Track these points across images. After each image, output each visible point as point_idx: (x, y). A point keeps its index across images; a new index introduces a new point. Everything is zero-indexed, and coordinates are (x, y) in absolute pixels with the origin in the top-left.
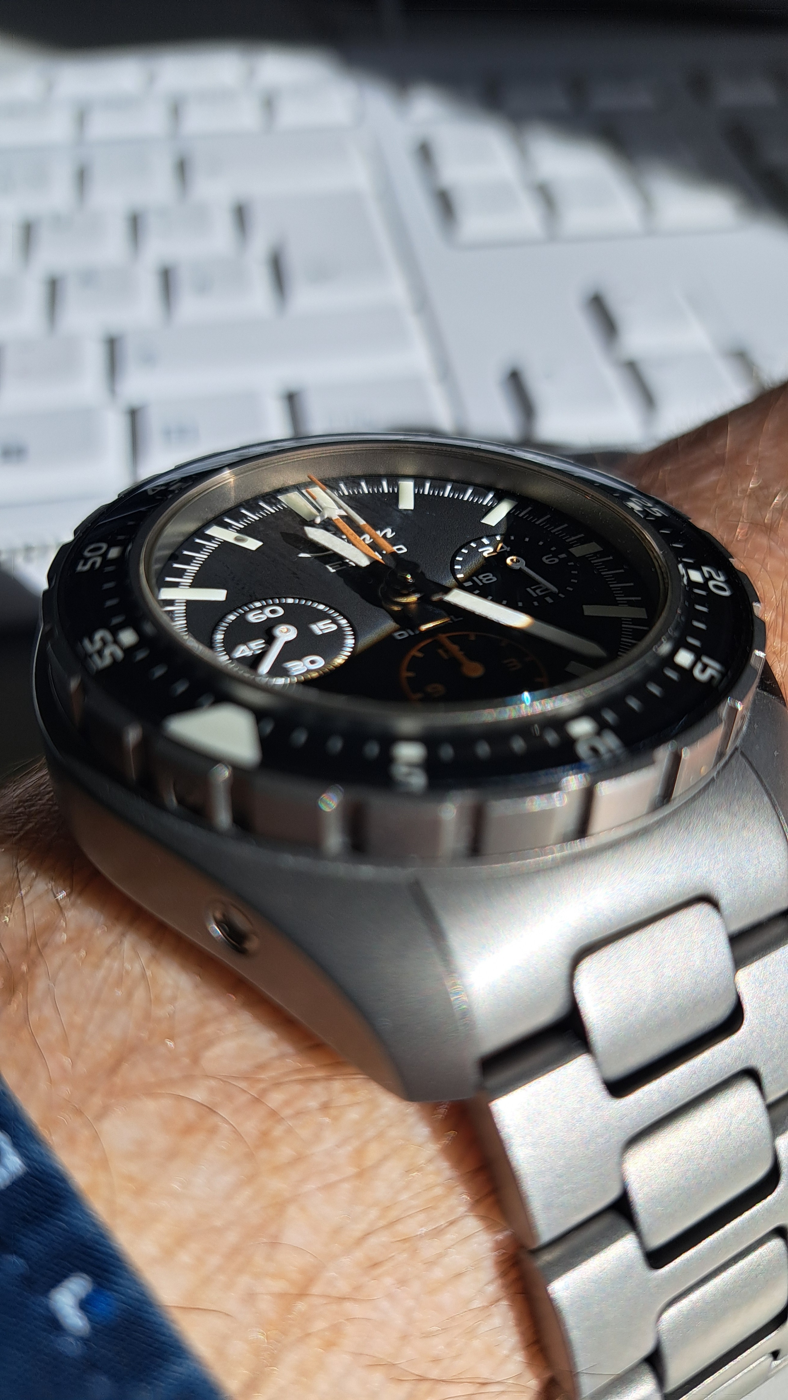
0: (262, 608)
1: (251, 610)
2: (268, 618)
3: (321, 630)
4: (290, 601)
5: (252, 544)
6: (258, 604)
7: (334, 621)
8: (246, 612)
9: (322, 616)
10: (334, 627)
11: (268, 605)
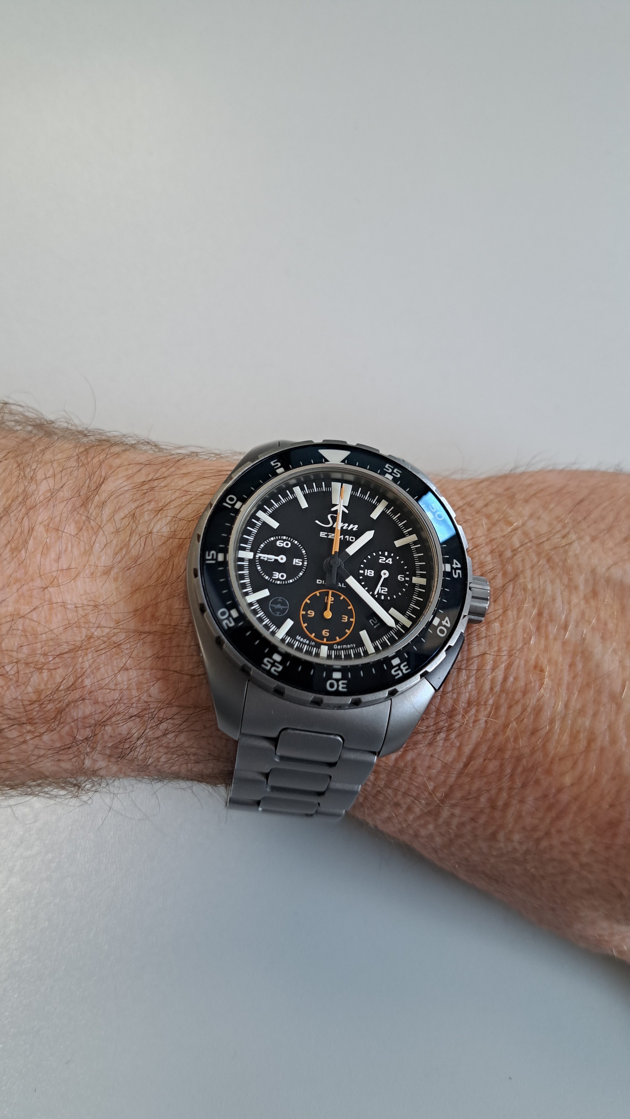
0: (285, 540)
1: (281, 539)
2: (283, 546)
3: (296, 563)
4: (296, 542)
5: (304, 504)
6: (284, 538)
7: (303, 562)
8: (279, 539)
9: (300, 556)
10: (301, 564)
11: (287, 540)
